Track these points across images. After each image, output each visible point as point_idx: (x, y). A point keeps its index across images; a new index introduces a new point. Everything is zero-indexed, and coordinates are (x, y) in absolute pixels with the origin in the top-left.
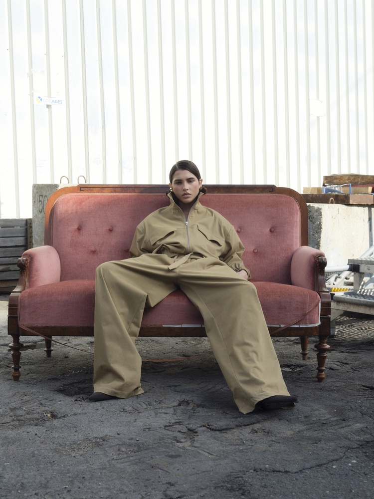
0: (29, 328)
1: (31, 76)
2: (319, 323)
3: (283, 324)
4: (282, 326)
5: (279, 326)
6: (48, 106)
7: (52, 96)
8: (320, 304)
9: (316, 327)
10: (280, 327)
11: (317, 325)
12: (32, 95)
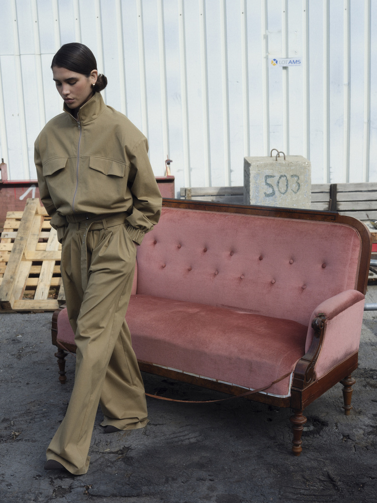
0: (61, 342)
1: (266, 37)
2: (289, 395)
3: (252, 388)
4: (251, 389)
5: (248, 389)
6: (285, 68)
7: (289, 57)
8: (292, 375)
9: (283, 398)
10: (249, 391)
11: (284, 397)
12: (267, 58)
